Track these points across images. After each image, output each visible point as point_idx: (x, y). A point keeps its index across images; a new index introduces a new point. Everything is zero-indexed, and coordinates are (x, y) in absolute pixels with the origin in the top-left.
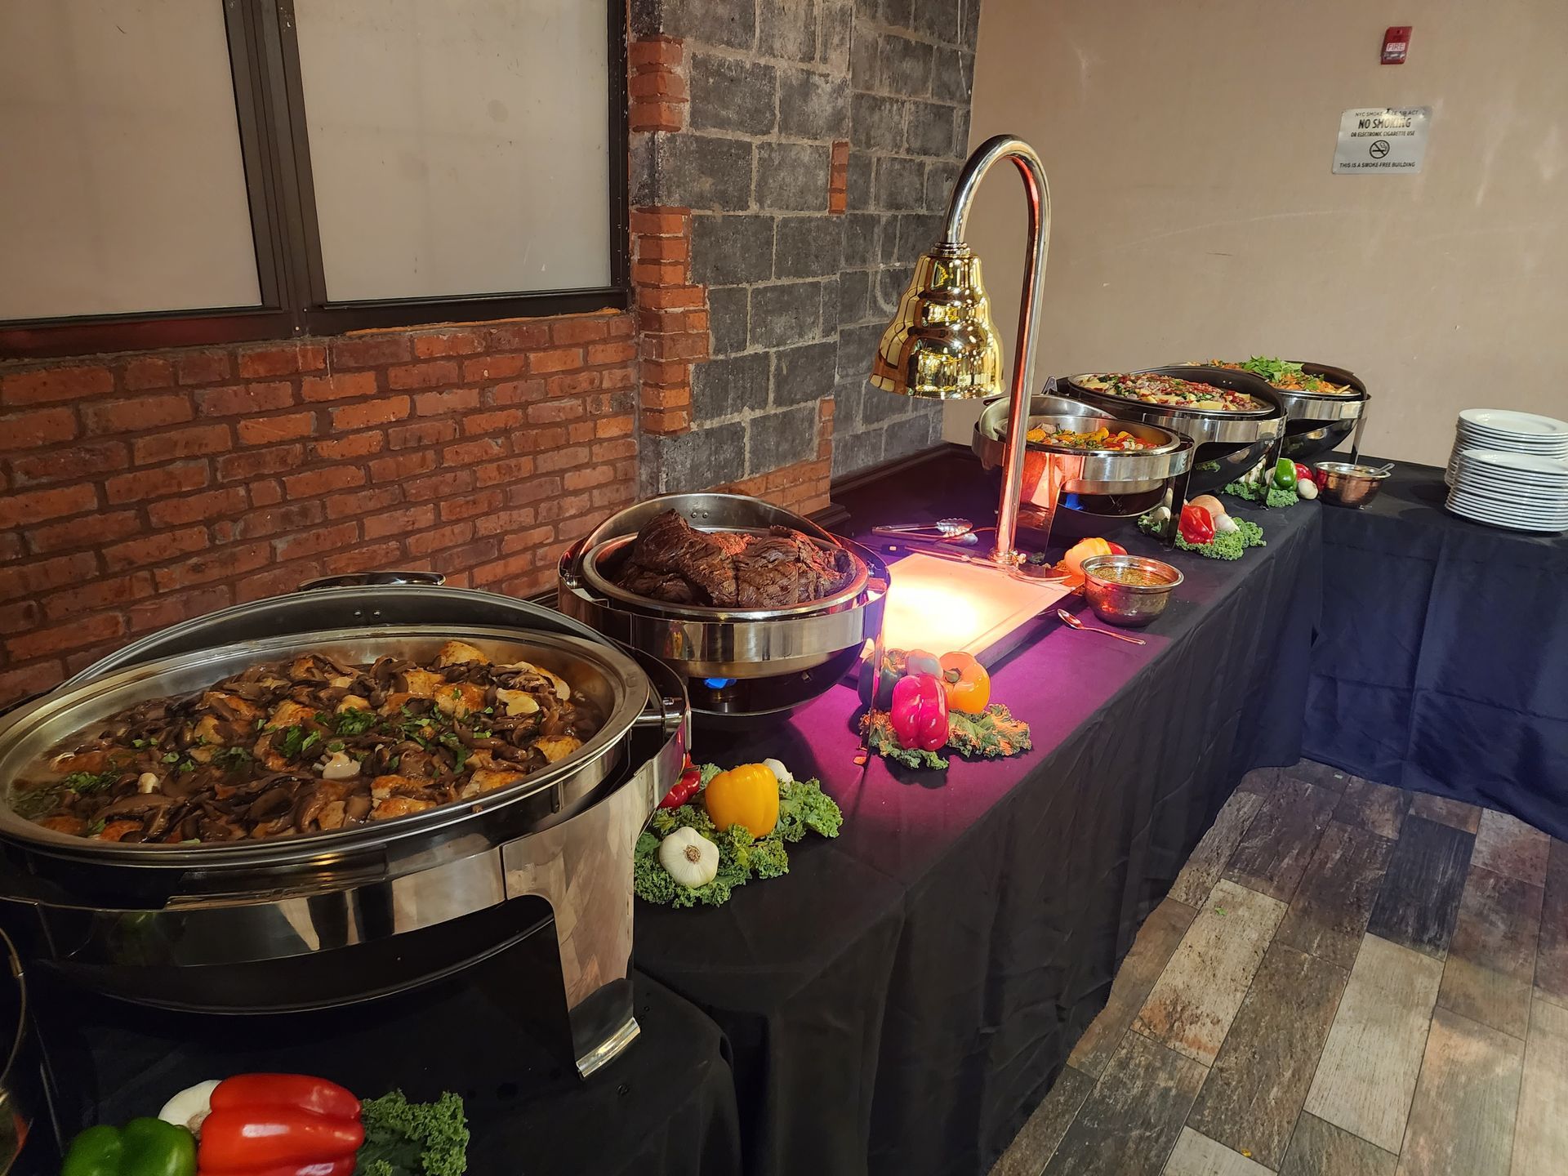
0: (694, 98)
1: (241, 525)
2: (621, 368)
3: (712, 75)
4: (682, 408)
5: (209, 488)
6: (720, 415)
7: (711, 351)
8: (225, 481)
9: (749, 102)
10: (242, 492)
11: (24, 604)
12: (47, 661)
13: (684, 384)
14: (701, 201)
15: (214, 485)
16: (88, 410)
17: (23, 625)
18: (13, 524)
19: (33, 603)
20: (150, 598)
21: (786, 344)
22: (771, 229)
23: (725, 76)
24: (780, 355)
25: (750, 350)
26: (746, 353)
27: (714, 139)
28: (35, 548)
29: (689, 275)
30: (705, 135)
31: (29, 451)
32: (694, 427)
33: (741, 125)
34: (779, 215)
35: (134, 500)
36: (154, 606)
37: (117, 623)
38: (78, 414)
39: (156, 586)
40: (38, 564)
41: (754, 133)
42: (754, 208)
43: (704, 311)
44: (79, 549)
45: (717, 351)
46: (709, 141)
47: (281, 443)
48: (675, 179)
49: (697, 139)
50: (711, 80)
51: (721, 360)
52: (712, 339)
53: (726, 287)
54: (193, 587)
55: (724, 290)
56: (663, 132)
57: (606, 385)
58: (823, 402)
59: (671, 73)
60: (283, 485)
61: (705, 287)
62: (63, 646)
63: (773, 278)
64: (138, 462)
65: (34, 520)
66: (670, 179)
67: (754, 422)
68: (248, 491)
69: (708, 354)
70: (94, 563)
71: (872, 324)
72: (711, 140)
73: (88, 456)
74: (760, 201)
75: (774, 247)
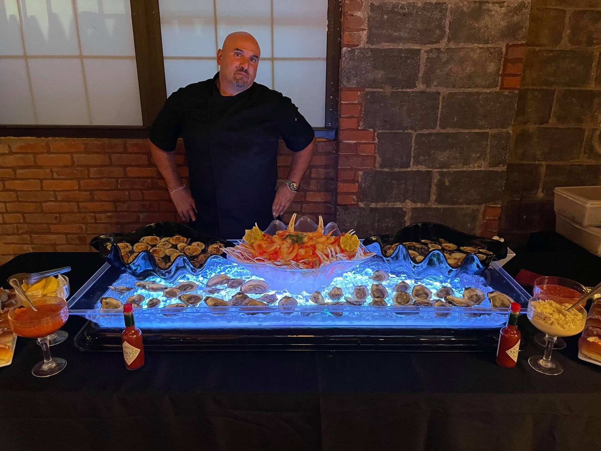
0: (370, 28)
1: (126, 205)
2: (324, 169)
3: (387, 13)
4: (353, 194)
5: (115, 190)
6: (384, 201)
7: (377, 165)
8: (121, 188)
9: (419, 26)
10: (127, 193)
11: (55, 215)
12: (62, 235)
13: (354, 181)
14: (374, 83)
15: (117, 189)
16: (75, 156)
17: (55, 221)
18: (53, 189)
19: (58, 215)
20: (93, 223)
21: (449, 168)
22: (437, 99)
23: (400, 13)
24: (442, 174)
25: (413, 168)
26: (409, 169)
27: (386, 49)
28: (59, 199)
29: (361, 124)
30: (380, 47)
31: (57, 167)
32: (361, 205)
33: (411, 40)
34: (444, 91)
35: (89, 189)
36: (95, 226)
37: (82, 229)
38: (72, 157)
39: (96, 219)
40: (60, 203)
41: (423, 43)
42: (420, 87)
43: (374, 144)
44: (72, 201)
45: (382, 166)
46: (381, 51)
47: (143, 178)
48: (353, 72)
49: (372, 50)
50: (386, 17)
51: (387, 172)
52: (378, 159)
53: (393, 131)
54: (108, 223)
55: (391, 133)
56: (345, 48)
57: (313, 176)
58: (486, 207)
59: (353, 16)
60: (143, 194)
61: (375, 131)
62: (66, 231)
63: (438, 127)
64: (91, 176)
65: (59, 189)
66: (350, 72)
67: (414, 210)
68: (129, 193)
69: (375, 167)
70: (76, 207)
71: (585, 164)
72: (384, 50)
73: (75, 172)
74: (427, 82)
75: (440, 110)
